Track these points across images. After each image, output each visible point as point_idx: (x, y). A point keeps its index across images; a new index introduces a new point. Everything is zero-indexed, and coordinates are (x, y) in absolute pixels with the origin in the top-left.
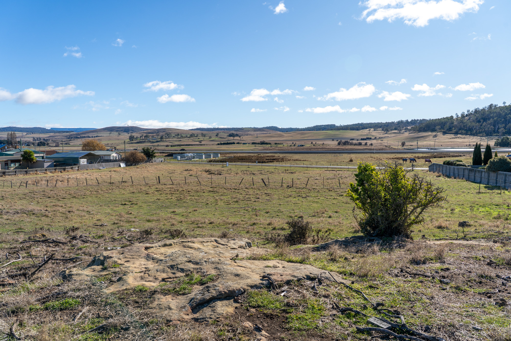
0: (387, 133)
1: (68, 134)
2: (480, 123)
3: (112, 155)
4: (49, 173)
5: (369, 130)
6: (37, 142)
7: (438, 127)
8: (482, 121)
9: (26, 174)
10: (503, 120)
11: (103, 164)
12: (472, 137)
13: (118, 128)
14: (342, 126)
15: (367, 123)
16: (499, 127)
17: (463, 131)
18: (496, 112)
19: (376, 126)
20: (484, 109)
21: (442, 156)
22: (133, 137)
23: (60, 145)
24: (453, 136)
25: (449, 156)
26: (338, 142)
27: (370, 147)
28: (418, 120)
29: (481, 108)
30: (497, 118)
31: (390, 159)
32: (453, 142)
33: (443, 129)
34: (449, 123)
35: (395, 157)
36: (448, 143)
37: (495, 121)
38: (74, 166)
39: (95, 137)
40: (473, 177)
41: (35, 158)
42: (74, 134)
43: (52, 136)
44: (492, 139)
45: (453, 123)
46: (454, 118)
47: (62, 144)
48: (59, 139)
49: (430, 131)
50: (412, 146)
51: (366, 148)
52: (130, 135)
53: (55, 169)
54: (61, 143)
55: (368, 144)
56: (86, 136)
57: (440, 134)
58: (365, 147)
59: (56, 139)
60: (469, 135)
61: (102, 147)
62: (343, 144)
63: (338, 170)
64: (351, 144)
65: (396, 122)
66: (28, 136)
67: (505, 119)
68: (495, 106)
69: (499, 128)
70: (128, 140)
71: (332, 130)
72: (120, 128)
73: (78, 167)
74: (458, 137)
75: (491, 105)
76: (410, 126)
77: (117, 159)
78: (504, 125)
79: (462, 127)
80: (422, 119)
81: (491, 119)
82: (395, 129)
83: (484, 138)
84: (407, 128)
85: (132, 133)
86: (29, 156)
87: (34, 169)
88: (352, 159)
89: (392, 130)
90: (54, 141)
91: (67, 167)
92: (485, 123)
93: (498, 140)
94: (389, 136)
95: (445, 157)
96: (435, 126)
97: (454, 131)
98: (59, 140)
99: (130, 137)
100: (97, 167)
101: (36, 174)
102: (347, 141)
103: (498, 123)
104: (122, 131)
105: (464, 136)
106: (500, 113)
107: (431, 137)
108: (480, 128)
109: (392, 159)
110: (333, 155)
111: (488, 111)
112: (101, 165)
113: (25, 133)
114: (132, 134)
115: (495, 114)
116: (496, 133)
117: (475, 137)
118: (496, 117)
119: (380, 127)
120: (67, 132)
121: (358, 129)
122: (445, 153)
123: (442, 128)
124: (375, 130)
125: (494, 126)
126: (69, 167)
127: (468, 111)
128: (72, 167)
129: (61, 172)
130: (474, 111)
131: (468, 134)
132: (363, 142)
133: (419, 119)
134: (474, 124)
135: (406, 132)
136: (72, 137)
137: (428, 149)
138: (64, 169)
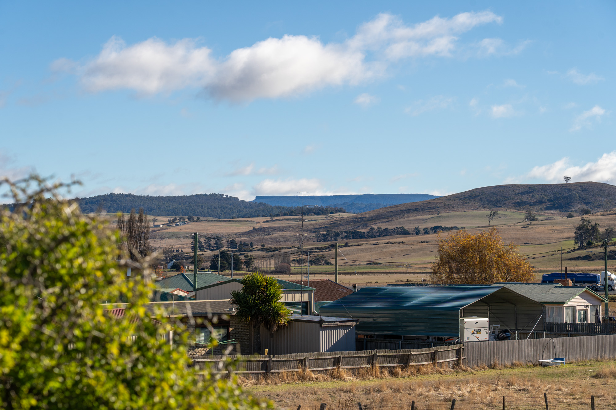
1: (321, 219)
3: (569, 304)
4: (347, 378)
6: (208, 253)
9: (266, 376)
11: (556, 340)
13: (522, 194)
22: (594, 229)
23: (294, 267)
38: (440, 349)
39: (426, 232)
41: (284, 310)
42: (344, 222)
43: (261, 230)
47: (300, 262)
48: (286, 240)
52: (577, 220)
53: (371, 360)
54: (297, 257)
56: (391, 226)
59: (276, 240)
61: (517, 267)
66: (174, 229)
70: (571, 244)
72: (530, 189)
73: (458, 353)
77: (591, 320)
85: (587, 212)
86: (263, 302)
87: (294, 356)
90: (271, 250)
91: (414, 352)
98: (289, 244)
99: (579, 228)
100: (532, 353)
101: (302, 378)
104: (541, 202)
112: (546, 346)
113: (166, 219)
114: (585, 216)
120: (318, 212)
126: (424, 351)
128: (432, 350)
129: (393, 374)
136: (337, 235)
138: (405, 361)
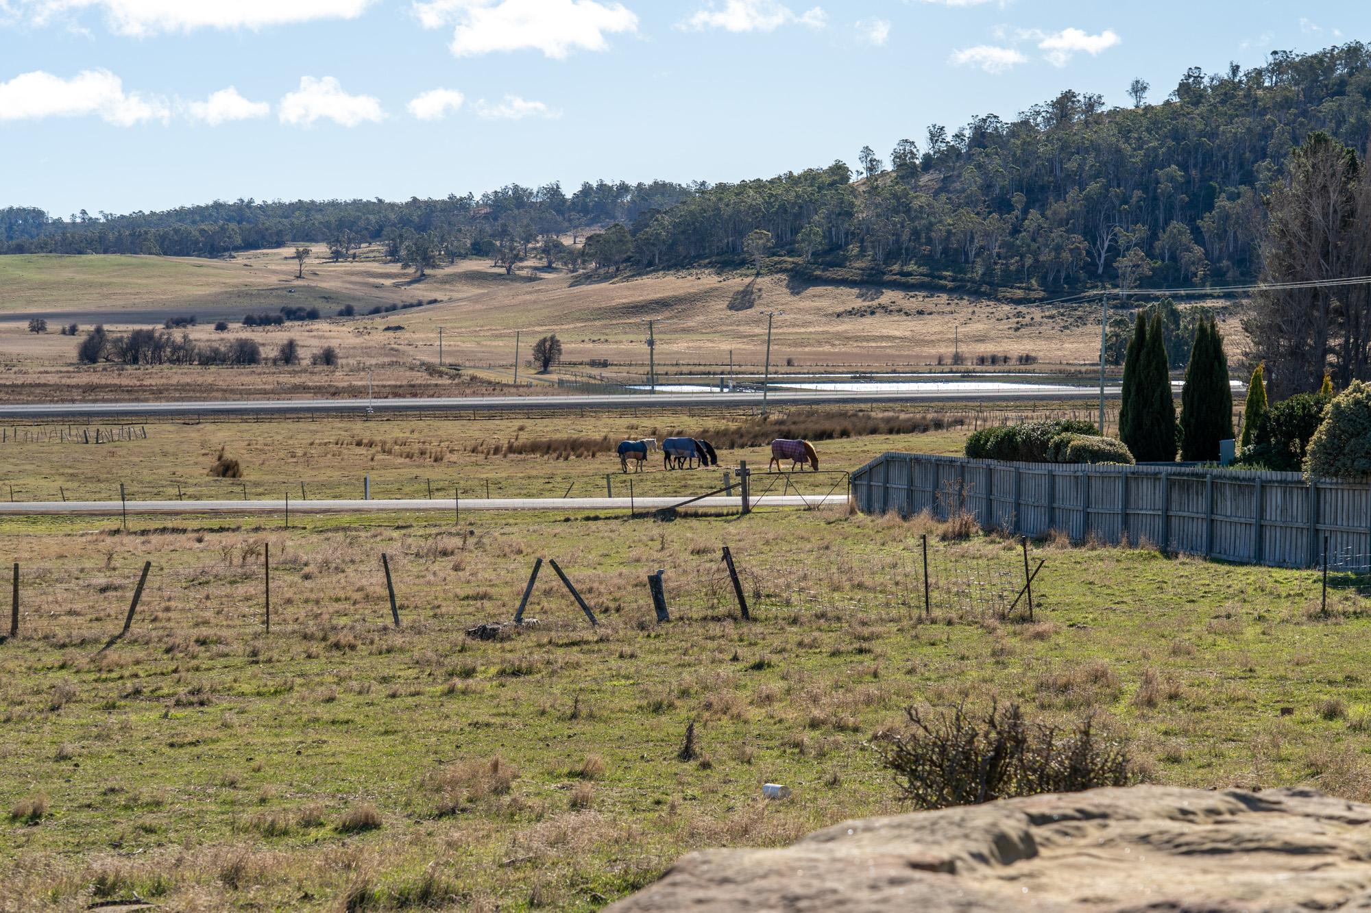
0: (421, 278)
2: (1011, 217)
5: (300, 256)
7: (757, 240)
8: (1018, 199)
10: (1137, 193)
12: (965, 307)
14: (93, 222)
15: (281, 206)
16: (1114, 240)
17: (911, 267)
18: (1096, 148)
19: (342, 225)
20: (1025, 123)
21: (827, 425)
24: (850, 298)
25: (870, 424)
26: (81, 339)
27: (320, 378)
28: (624, 188)
29: (1009, 117)
30: (1106, 188)
31: (497, 450)
32: (857, 339)
33: (790, 253)
34: (824, 211)
35: (524, 437)
36: (827, 348)
37: (1092, 205)
40: (1200, 529)
44: (1081, 320)
45: (850, 215)
46: (854, 178)
49: (711, 265)
50: (605, 364)
51: (297, 380)
55: (301, 352)
57: (771, 287)
58: (287, 379)
60: (950, 291)
62: (123, 353)
63: (207, 524)
64: (183, 355)
65: (477, 197)
67: (1145, 189)
68: (1091, 104)
69: (1115, 252)
71: (20, 249)
74: (886, 310)
75: (1068, 97)
76: (573, 227)
78: (1141, 231)
79: (905, 237)
80: (648, 182)
81: (1072, 193)
82: (479, 250)
83: (1036, 313)
84: (558, 246)
88: (229, 455)
89: (454, 256)
92: (1034, 213)
93: (1118, 323)
94: (438, 295)
95: (845, 434)
96: (741, 233)
97: (858, 264)
102: (149, 336)
103: (1107, 218)
105: (916, 301)
106: (1118, 151)
107: (719, 308)
108: (1011, 249)
109: (511, 449)
110: (77, 431)
111: (1048, 135)
115: (1091, 160)
116: (1100, 278)
117: (985, 308)
118: (1096, 177)
119: (376, 235)
121: (214, 247)
122: (834, 408)
123: (784, 244)
124: (336, 256)
125: (1091, 235)
127: (936, 135)
130: (968, 133)
131: (943, 289)
132: (270, 340)
133: (632, 182)
134: (969, 220)
135: (549, 268)
137: (723, 385)
